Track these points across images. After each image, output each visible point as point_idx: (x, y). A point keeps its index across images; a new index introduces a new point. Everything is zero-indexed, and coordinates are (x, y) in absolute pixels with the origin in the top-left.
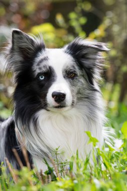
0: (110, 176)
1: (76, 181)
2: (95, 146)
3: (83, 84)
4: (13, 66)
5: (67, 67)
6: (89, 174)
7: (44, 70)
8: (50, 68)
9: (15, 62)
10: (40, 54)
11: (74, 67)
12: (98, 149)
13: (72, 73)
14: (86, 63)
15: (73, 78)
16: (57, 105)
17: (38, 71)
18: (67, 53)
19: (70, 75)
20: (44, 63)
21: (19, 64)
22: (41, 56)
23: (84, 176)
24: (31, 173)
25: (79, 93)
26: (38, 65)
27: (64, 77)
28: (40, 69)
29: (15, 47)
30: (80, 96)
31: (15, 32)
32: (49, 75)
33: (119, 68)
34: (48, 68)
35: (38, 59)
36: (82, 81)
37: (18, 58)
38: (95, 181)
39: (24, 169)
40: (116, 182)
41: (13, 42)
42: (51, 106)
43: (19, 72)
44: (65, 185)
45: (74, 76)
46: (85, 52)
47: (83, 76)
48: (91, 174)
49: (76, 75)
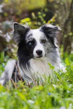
0: (61, 83)
1: (45, 87)
2: (53, 70)
3: (49, 45)
4: (16, 40)
5: (42, 38)
6: (51, 83)
7: (31, 40)
8: (34, 39)
9: (17, 38)
10: (28, 32)
11: (45, 37)
12: (55, 71)
13: (44, 40)
14: (51, 35)
15: (44, 43)
16: (38, 56)
17: (28, 41)
18: (41, 31)
19: (43, 41)
20: (31, 37)
21: (19, 38)
22: (29, 34)
23: (48, 84)
24: (23, 83)
25: (48, 49)
26: (28, 38)
27: (41, 43)
28: (29, 39)
29: (16, 31)
30: (48, 51)
31: (15, 24)
32: (34, 42)
33: (63, 36)
34: (33, 39)
35: (28, 35)
36: (49, 44)
37: (18, 35)
38: (54, 85)
39: (20, 81)
40: (64, 85)
41: (15, 29)
42: (35, 57)
43: (19, 42)
44: (40, 88)
45: (45, 42)
46: (49, 30)
47: (49, 41)
48: (52, 83)
49: (46, 41)
